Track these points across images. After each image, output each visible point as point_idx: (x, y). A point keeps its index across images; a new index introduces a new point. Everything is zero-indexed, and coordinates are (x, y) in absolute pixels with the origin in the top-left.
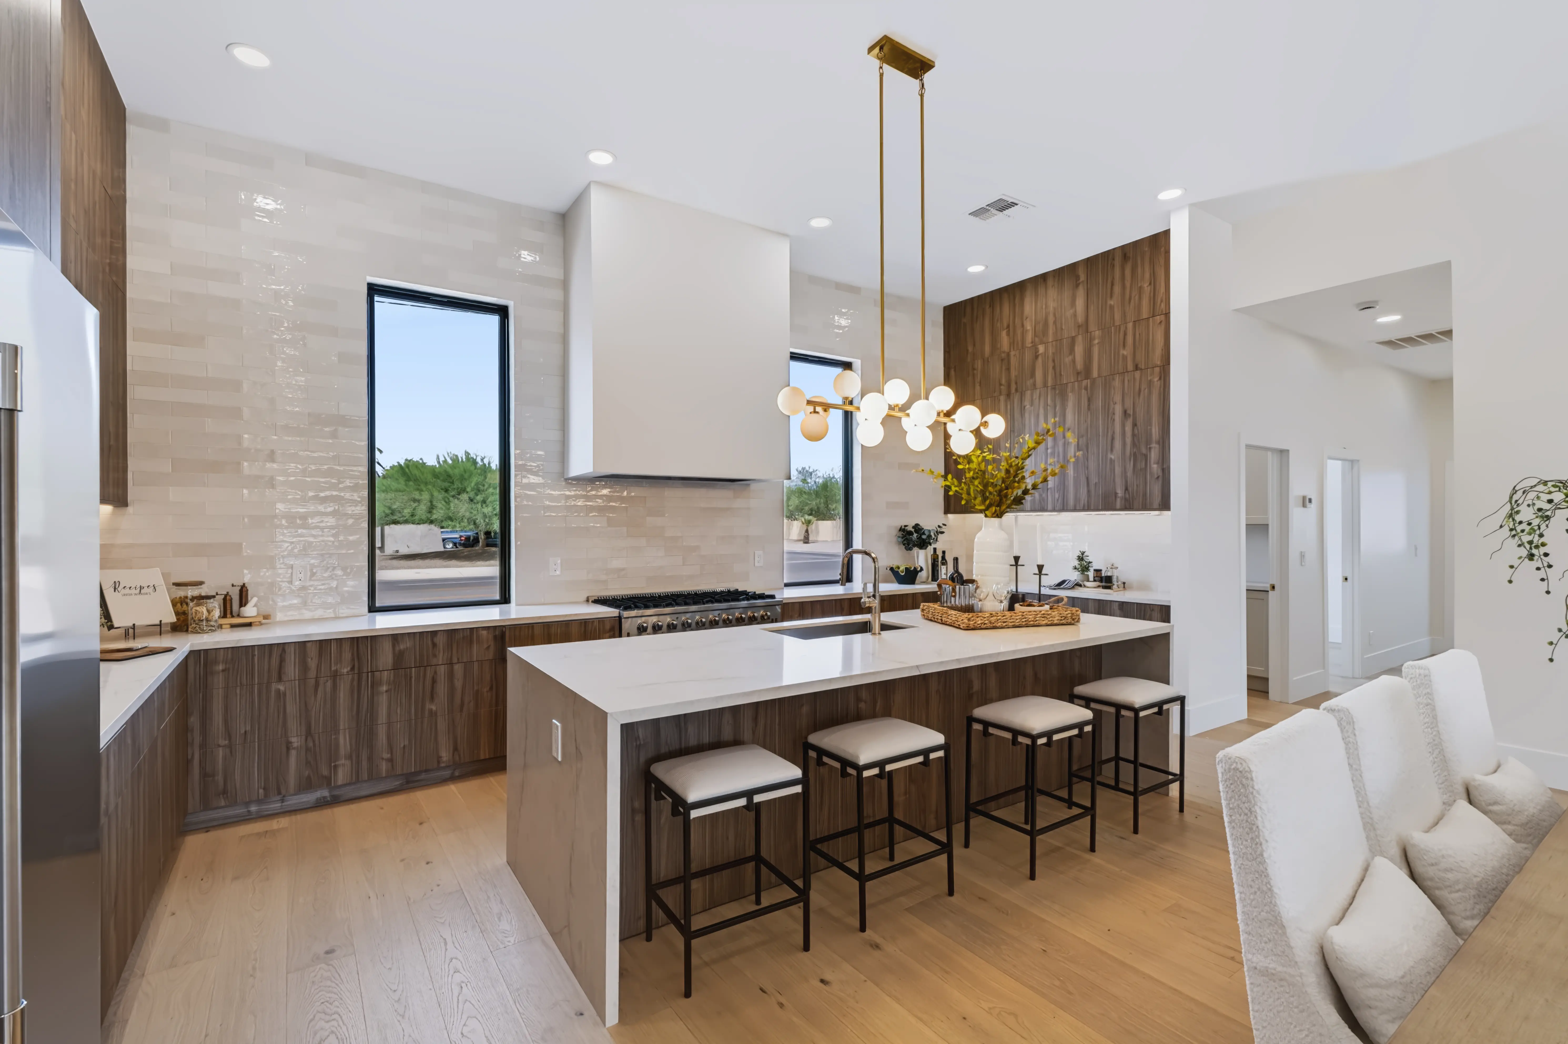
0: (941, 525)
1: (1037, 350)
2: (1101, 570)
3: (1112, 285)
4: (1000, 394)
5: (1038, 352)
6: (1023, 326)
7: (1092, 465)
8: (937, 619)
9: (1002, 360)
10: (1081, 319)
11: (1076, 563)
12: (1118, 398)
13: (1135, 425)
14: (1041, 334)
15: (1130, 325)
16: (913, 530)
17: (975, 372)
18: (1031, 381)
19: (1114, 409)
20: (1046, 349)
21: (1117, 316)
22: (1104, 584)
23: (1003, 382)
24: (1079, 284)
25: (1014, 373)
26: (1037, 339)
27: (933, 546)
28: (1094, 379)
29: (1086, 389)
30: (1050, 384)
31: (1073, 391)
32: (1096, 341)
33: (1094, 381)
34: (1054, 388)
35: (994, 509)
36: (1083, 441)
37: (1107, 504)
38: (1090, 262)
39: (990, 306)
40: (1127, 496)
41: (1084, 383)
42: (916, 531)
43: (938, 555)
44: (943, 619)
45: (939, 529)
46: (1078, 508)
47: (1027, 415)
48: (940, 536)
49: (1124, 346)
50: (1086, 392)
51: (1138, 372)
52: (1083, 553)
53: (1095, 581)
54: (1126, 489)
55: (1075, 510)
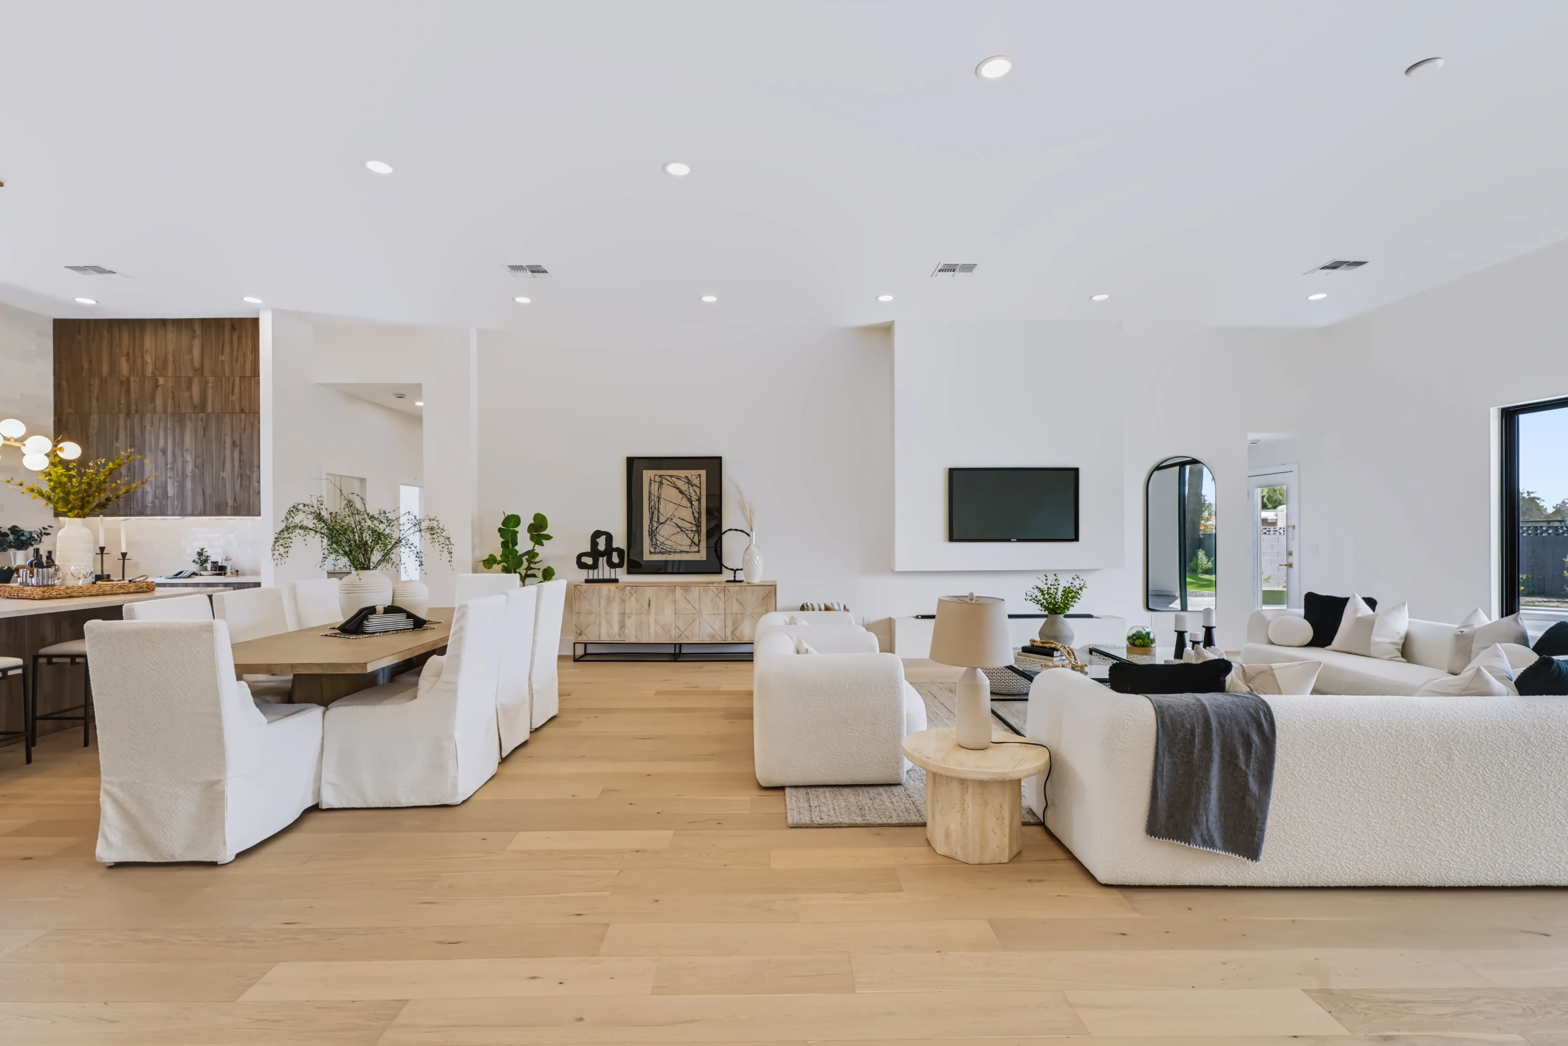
0: (47, 527)
1: (157, 381)
2: (218, 562)
3: (223, 345)
4: (120, 412)
5: (158, 382)
6: (143, 357)
7: (207, 480)
8: (14, 596)
9: (122, 383)
10: (197, 364)
11: (196, 557)
12: (228, 431)
13: (241, 453)
14: (161, 366)
15: (237, 379)
16: (9, 532)
17: (92, 387)
18: (152, 406)
19: (225, 439)
20: (166, 381)
21: (227, 370)
22: (218, 572)
23: (123, 401)
24: (196, 336)
25: (133, 396)
26: (157, 372)
27: (35, 546)
28: (209, 414)
29: (202, 420)
30: (169, 410)
31: (190, 420)
32: (210, 385)
33: (208, 415)
34: (173, 415)
35: (76, 511)
36: (199, 461)
37: (220, 510)
38: (203, 321)
39: (108, 332)
40: (236, 505)
41: (201, 415)
42: (12, 533)
43: (41, 555)
44: (19, 595)
45: (43, 531)
46: (195, 513)
47: (147, 434)
48: (44, 538)
49: (233, 394)
50: (201, 423)
51: (244, 414)
52: (202, 549)
53: (212, 570)
54: (235, 500)
55: (192, 515)
